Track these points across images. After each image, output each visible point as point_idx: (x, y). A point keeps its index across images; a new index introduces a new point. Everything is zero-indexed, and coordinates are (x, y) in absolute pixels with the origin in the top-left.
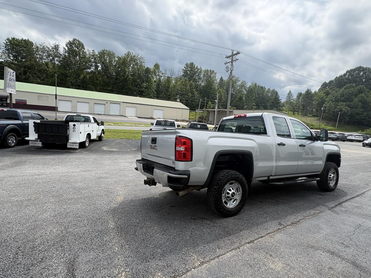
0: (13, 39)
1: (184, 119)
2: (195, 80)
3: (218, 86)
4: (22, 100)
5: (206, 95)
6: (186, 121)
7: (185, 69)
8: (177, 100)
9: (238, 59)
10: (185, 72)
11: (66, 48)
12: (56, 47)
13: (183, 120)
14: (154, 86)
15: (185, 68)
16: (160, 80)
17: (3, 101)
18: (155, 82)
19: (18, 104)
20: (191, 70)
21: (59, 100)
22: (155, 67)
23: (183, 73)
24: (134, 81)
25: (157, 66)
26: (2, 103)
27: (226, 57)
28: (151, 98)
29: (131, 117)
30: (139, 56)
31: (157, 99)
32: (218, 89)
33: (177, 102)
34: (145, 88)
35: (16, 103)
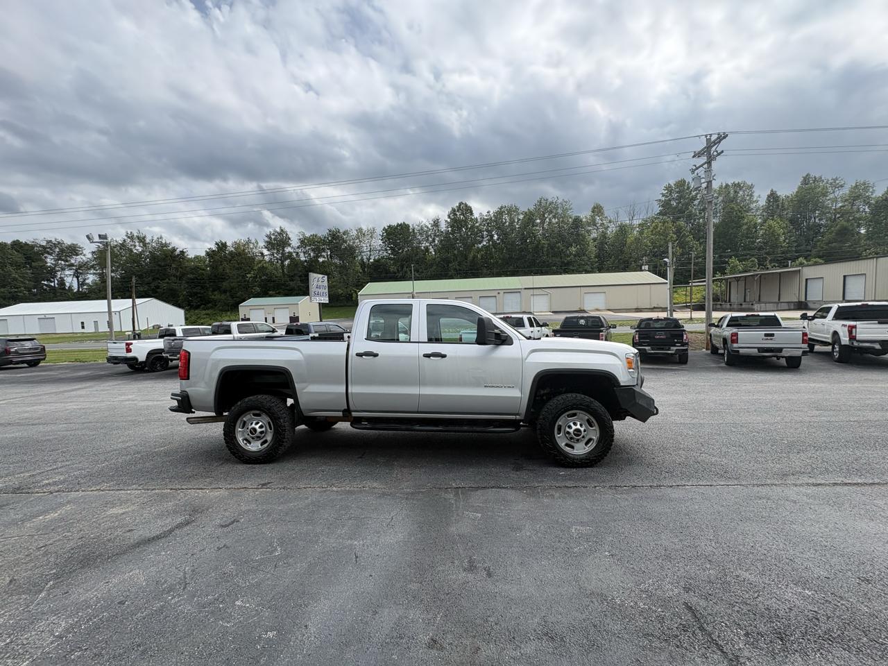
0: (389, 227)
1: (656, 306)
2: (690, 217)
3: (765, 214)
5: (723, 242)
6: (661, 310)
7: (663, 199)
8: (643, 268)
9: (722, 152)
10: (666, 205)
11: (449, 220)
12: (436, 223)
13: (654, 308)
14: (592, 249)
15: (663, 195)
16: (604, 235)
18: (595, 240)
20: (680, 198)
22: (593, 212)
23: (661, 208)
24: (552, 247)
25: (597, 210)
27: (694, 157)
28: (587, 272)
29: (541, 312)
30: (559, 201)
31: (600, 272)
32: (765, 221)
33: (643, 271)
34: (575, 256)
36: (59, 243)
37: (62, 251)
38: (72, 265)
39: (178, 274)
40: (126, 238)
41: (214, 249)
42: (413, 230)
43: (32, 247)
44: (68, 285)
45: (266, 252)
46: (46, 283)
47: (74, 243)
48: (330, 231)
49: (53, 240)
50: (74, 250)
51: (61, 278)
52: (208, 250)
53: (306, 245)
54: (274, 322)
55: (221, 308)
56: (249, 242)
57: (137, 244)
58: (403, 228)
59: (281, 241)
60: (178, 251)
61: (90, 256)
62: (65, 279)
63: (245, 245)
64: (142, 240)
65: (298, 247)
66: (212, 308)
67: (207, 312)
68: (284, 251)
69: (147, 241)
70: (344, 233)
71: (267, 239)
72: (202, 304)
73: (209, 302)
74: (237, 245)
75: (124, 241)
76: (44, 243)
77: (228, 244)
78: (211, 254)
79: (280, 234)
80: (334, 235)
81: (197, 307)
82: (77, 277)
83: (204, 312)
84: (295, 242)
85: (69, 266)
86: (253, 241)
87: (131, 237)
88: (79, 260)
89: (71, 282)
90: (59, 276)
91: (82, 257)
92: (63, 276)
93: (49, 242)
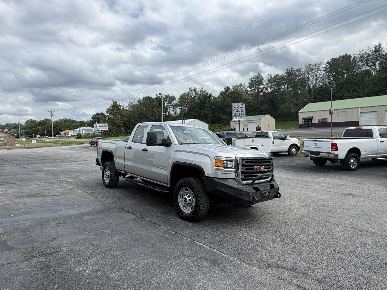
0: (332, 60)
4: (324, 119)
17: (309, 122)
19: (320, 123)
21: (360, 113)
26: (308, 124)
35: (319, 123)
36: (169, 96)
37: (169, 99)
38: (172, 105)
39: (208, 106)
40: (189, 91)
41: (224, 91)
42: (354, 58)
44: (171, 114)
45: (249, 89)
46: (165, 113)
47: (173, 95)
48: (287, 71)
50: (172, 99)
51: (169, 111)
52: (221, 92)
53: (272, 82)
54: (247, 131)
55: (225, 123)
56: (241, 85)
57: (193, 93)
58: (346, 58)
59: (257, 82)
60: (209, 94)
61: (177, 101)
63: (239, 87)
64: (195, 90)
65: (267, 84)
66: (221, 123)
67: (219, 125)
68: (259, 87)
69: (197, 91)
70: (297, 71)
71: (249, 82)
72: (217, 121)
73: (221, 120)
74: (235, 87)
76: (164, 97)
77: (230, 88)
78: (222, 94)
79: (257, 77)
80: (290, 73)
81: (215, 123)
82: (174, 110)
83: (218, 125)
84: (265, 81)
85: (171, 106)
86: (243, 84)
87: (191, 90)
88: (174, 103)
89: (172, 113)
90: (168, 110)
91: (175, 101)
92: (170, 110)
93: (166, 96)
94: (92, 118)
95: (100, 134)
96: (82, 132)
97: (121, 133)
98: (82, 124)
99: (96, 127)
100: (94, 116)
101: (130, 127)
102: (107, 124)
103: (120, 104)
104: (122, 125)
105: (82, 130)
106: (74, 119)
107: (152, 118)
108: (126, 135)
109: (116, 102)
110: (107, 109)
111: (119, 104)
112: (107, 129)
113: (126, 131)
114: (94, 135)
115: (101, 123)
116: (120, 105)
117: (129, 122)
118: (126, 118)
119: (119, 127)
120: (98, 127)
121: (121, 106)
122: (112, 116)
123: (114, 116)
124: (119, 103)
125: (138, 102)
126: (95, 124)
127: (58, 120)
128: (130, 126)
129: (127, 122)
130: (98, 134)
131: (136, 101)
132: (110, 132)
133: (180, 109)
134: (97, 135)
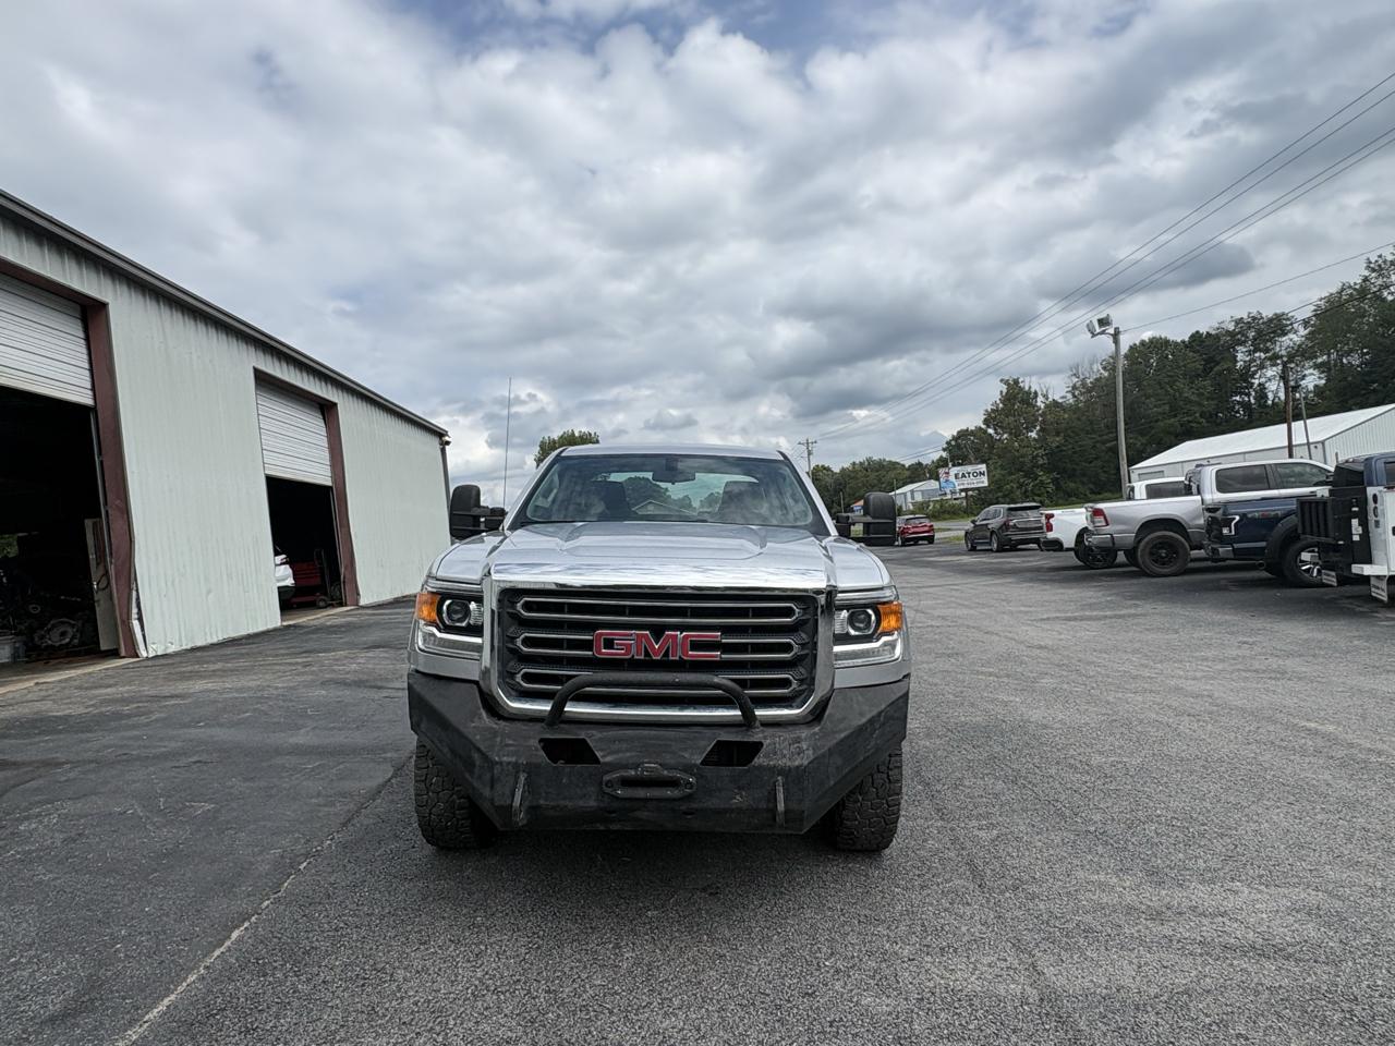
36: (1254, 318)
37: (1260, 333)
38: (1276, 357)
40: (1367, 273)
43: (1217, 337)
44: (1270, 396)
46: (1238, 398)
47: (1278, 312)
49: (1245, 316)
50: (1278, 325)
51: (1260, 384)
61: (1302, 331)
62: (1267, 385)
75: (1366, 279)
76: (1231, 327)
82: (1286, 378)
85: (1270, 359)
88: (1285, 345)
89: (1275, 389)
90: (1256, 382)
91: (1291, 336)
92: (1263, 380)
93: (1239, 321)
94: (944, 450)
95: (965, 502)
96: (913, 498)
97: (1039, 495)
98: (917, 473)
99: (947, 481)
100: (953, 443)
101: (1074, 470)
102: (983, 467)
103: (1030, 387)
104: (1041, 465)
105: (912, 492)
106: (893, 460)
107: (1172, 425)
108: (1060, 501)
109: (1016, 382)
110: (987, 411)
111: (1027, 388)
112: (986, 484)
113: (1058, 488)
114: (941, 506)
115: (971, 463)
116: (1033, 390)
117: (1070, 452)
118: (1058, 434)
119: (1029, 474)
120: (952, 478)
121: (1036, 393)
122: (1005, 436)
123: (1011, 434)
124: (1031, 383)
125: (1104, 368)
126: (942, 471)
127: (847, 465)
128: (1075, 467)
129: (1061, 451)
130: (956, 502)
131: (1097, 367)
132: (1000, 494)
133: (1316, 366)
134: (954, 506)
